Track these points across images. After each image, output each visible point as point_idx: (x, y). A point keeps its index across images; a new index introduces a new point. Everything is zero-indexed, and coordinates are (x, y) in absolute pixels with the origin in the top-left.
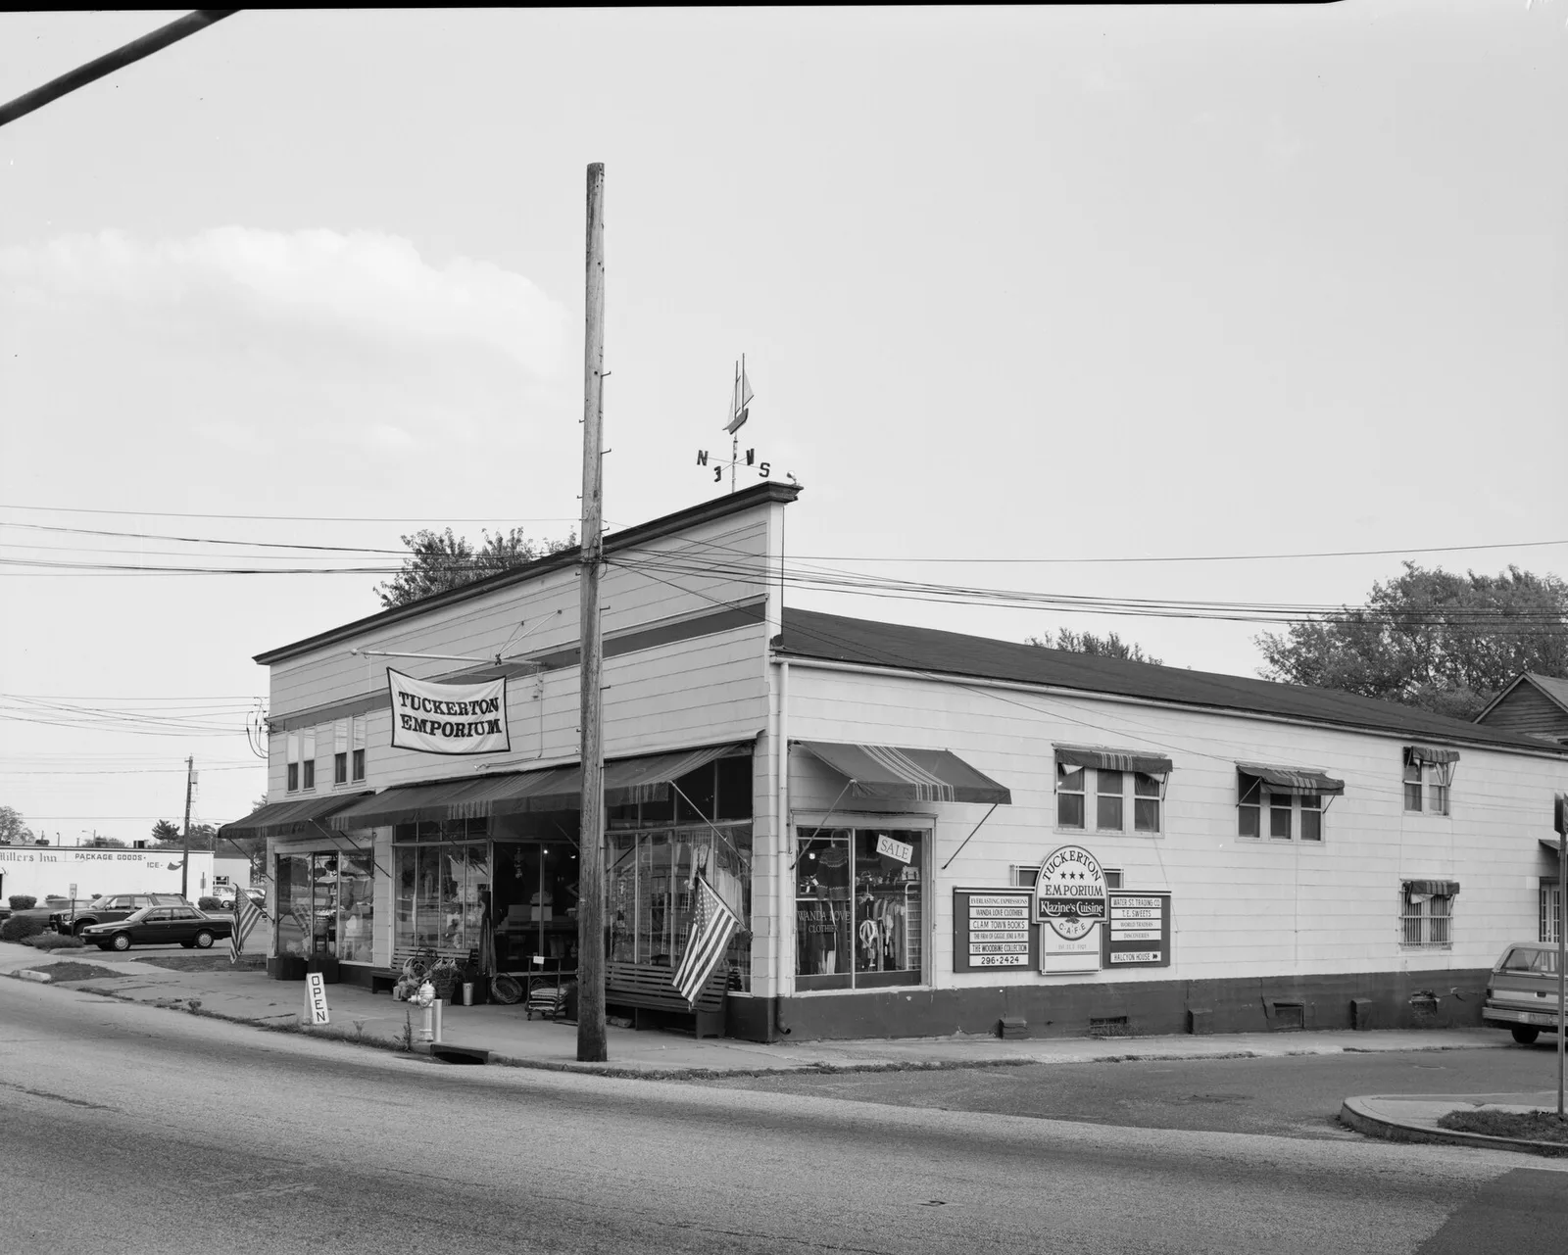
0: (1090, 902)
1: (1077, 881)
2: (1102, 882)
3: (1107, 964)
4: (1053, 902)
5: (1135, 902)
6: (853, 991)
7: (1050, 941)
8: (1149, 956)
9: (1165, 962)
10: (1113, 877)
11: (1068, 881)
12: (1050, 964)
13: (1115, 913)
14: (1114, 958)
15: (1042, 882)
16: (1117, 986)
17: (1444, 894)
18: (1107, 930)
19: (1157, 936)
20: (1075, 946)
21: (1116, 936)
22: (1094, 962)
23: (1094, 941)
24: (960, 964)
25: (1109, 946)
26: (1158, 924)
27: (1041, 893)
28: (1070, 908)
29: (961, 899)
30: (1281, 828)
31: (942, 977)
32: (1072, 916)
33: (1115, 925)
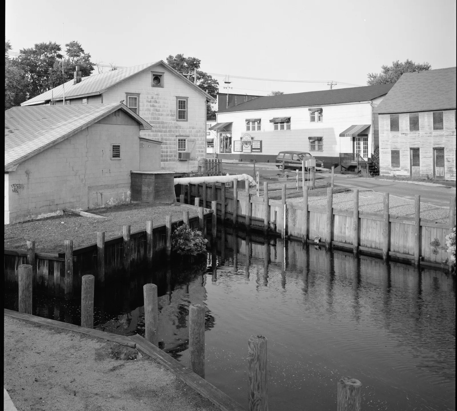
0: (249, 142)
1: (247, 139)
2: (251, 139)
3: (252, 151)
4: (244, 142)
5: (256, 142)
6: (225, 153)
7: (244, 148)
8: (258, 151)
9: (261, 151)
10: (252, 138)
11: (246, 139)
12: (244, 151)
13: (253, 144)
14: (253, 150)
15: (243, 139)
16: (254, 155)
17: (320, 139)
18: (252, 146)
19: (259, 147)
20: (247, 149)
21: (253, 147)
22: (250, 151)
23: (250, 148)
24: (234, 151)
25: (252, 149)
26: (259, 145)
27: (243, 141)
28: (246, 143)
29: (234, 141)
30: (282, 128)
31: (233, 153)
32: (246, 144)
33: (253, 145)
